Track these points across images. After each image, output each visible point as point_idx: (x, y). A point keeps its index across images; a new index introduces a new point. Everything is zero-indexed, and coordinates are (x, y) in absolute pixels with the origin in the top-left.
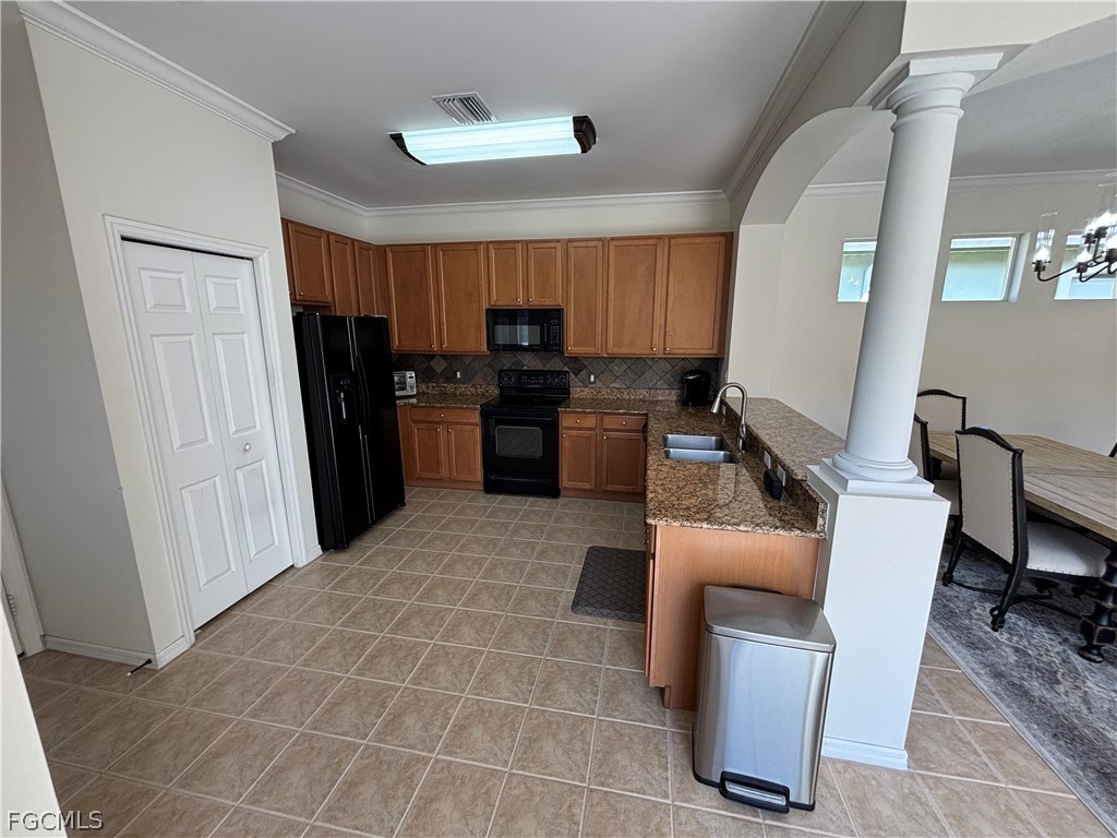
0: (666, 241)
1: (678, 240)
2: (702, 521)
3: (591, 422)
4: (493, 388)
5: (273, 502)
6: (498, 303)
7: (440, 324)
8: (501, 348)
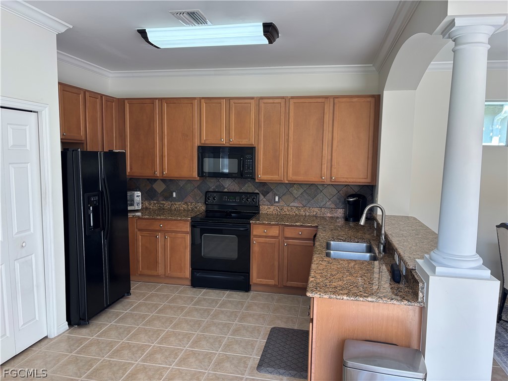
0: (332, 100)
1: (340, 100)
2: (343, 294)
3: (274, 231)
4: (200, 205)
5: (37, 286)
6: (207, 142)
7: (162, 157)
8: (207, 175)
